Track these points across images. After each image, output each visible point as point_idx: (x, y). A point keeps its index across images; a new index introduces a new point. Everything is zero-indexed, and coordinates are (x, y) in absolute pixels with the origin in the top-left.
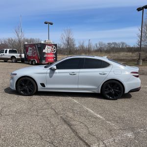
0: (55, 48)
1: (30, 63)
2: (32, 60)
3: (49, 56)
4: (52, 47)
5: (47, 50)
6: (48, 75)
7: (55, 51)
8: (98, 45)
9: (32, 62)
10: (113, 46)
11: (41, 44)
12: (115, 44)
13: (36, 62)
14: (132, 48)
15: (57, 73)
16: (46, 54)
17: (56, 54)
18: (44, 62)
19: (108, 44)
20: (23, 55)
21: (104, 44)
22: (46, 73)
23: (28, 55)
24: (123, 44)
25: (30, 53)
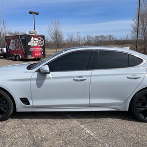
0: (42, 40)
1: (13, 58)
2: (15, 54)
3: (35, 49)
4: (39, 39)
5: (33, 43)
6: (34, 82)
7: (42, 43)
8: (86, 39)
9: (16, 57)
10: (100, 39)
11: (25, 35)
12: (103, 37)
13: (21, 57)
14: (119, 41)
15: (50, 78)
16: (32, 47)
17: (43, 47)
18: (30, 57)
19: (96, 37)
20: (5, 50)
21: (92, 37)
22: (31, 79)
23: (10, 49)
24: (110, 36)
25: (12, 47)
